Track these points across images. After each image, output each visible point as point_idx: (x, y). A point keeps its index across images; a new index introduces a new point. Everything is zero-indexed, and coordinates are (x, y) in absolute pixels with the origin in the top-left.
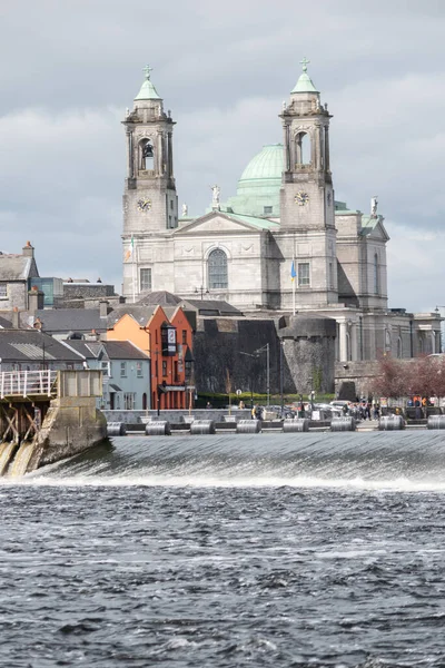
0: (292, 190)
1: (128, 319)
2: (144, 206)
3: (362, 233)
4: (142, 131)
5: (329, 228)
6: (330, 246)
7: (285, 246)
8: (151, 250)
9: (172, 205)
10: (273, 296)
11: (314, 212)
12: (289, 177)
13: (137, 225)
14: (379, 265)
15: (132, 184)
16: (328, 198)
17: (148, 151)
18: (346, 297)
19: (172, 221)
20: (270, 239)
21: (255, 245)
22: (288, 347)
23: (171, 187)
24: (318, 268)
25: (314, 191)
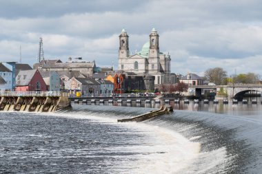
0: (151, 50)
1: (110, 76)
2: (122, 53)
3: (165, 59)
4: (122, 38)
5: (158, 58)
6: (158, 61)
7: (149, 61)
8: (124, 61)
9: (128, 53)
10: (147, 71)
11: (155, 54)
12: (150, 48)
13: (121, 56)
14: (169, 65)
15: (120, 48)
16: (158, 52)
17: (124, 42)
18: (161, 71)
19: (128, 56)
20: (146, 60)
21: (143, 61)
22: (145, 81)
23: (128, 49)
24: (156, 65)
25: (155, 50)
